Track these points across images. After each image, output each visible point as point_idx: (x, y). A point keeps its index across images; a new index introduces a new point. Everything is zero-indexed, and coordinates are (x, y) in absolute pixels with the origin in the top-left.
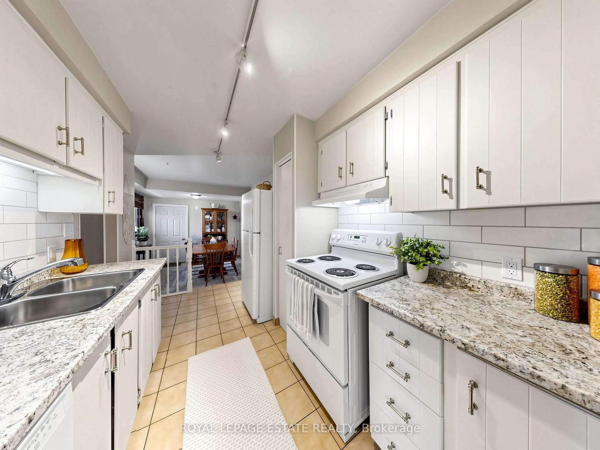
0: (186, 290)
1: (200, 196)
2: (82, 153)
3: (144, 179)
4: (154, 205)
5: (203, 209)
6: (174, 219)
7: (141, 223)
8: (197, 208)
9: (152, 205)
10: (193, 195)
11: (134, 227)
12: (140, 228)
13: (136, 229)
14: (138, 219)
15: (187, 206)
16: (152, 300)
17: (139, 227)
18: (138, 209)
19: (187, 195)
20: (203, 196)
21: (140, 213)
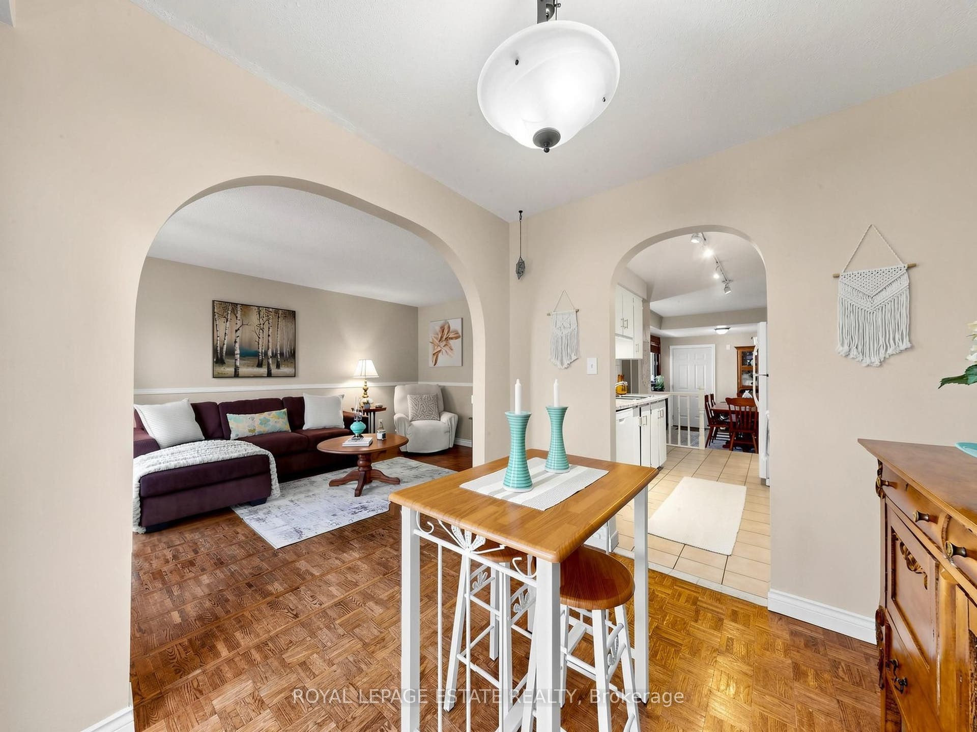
0: (698, 446)
1: (728, 329)
2: (627, 327)
3: (660, 320)
4: (671, 347)
5: (737, 348)
6: (695, 366)
7: (658, 371)
8: (728, 347)
9: (669, 347)
10: (717, 329)
11: (650, 376)
12: (657, 377)
13: (652, 378)
14: (655, 366)
15: (714, 345)
16: (658, 418)
17: (655, 376)
18: (655, 355)
19: (709, 331)
20: (734, 329)
21: (657, 359)
